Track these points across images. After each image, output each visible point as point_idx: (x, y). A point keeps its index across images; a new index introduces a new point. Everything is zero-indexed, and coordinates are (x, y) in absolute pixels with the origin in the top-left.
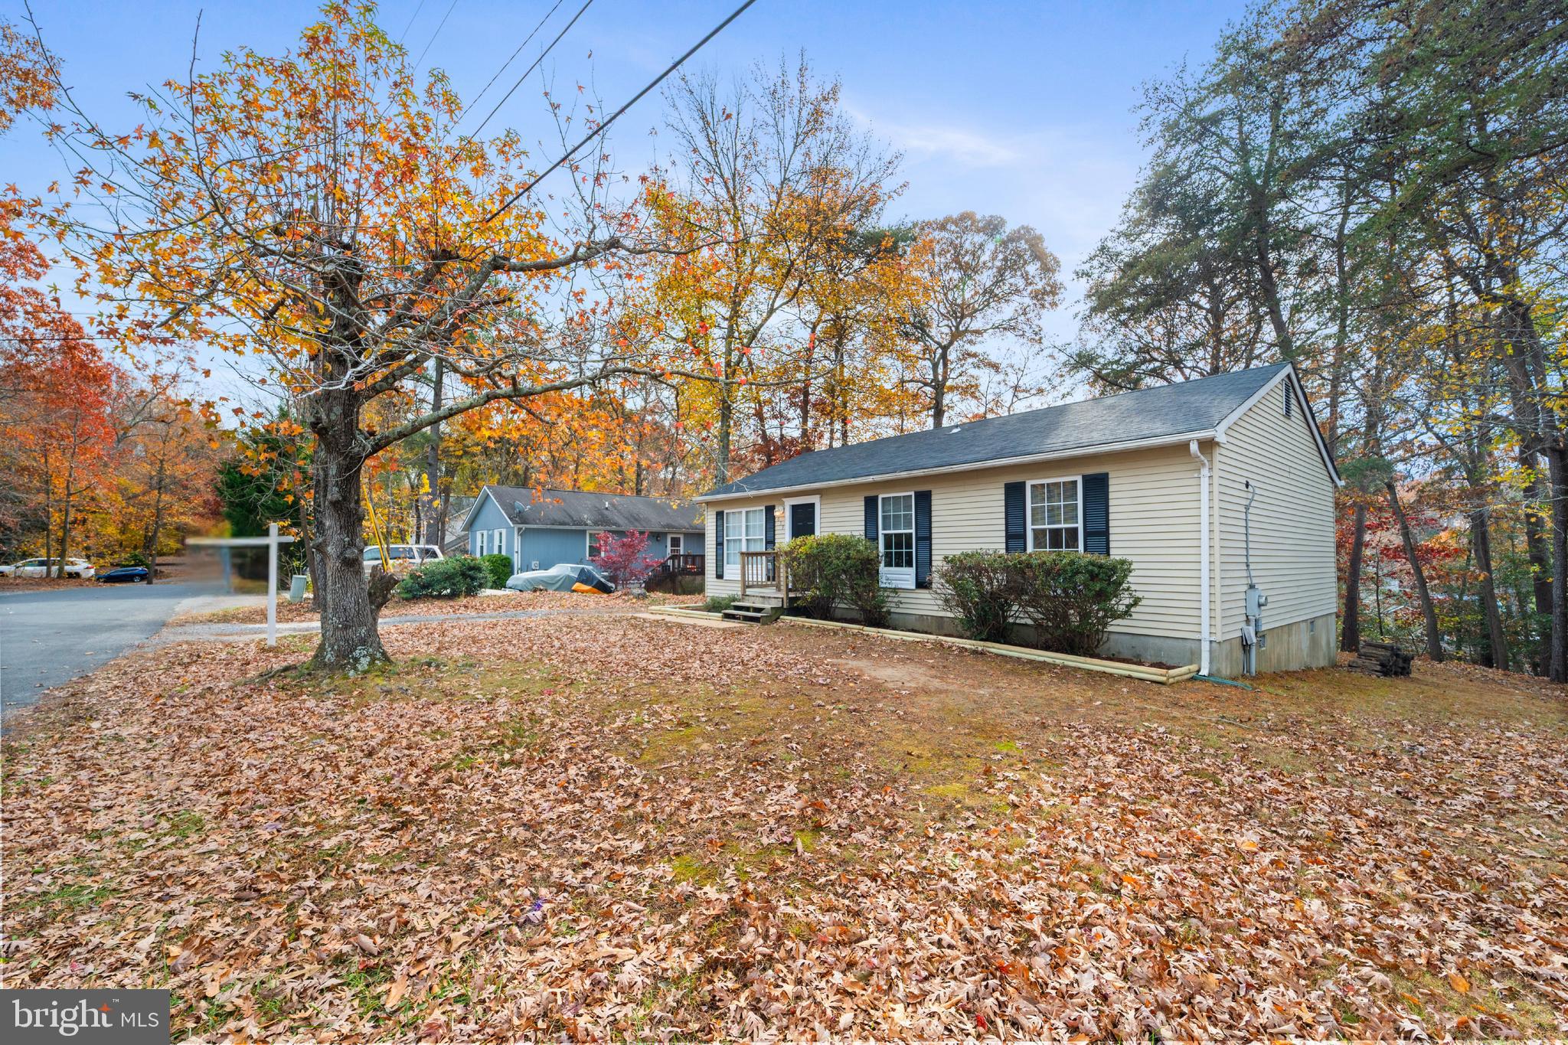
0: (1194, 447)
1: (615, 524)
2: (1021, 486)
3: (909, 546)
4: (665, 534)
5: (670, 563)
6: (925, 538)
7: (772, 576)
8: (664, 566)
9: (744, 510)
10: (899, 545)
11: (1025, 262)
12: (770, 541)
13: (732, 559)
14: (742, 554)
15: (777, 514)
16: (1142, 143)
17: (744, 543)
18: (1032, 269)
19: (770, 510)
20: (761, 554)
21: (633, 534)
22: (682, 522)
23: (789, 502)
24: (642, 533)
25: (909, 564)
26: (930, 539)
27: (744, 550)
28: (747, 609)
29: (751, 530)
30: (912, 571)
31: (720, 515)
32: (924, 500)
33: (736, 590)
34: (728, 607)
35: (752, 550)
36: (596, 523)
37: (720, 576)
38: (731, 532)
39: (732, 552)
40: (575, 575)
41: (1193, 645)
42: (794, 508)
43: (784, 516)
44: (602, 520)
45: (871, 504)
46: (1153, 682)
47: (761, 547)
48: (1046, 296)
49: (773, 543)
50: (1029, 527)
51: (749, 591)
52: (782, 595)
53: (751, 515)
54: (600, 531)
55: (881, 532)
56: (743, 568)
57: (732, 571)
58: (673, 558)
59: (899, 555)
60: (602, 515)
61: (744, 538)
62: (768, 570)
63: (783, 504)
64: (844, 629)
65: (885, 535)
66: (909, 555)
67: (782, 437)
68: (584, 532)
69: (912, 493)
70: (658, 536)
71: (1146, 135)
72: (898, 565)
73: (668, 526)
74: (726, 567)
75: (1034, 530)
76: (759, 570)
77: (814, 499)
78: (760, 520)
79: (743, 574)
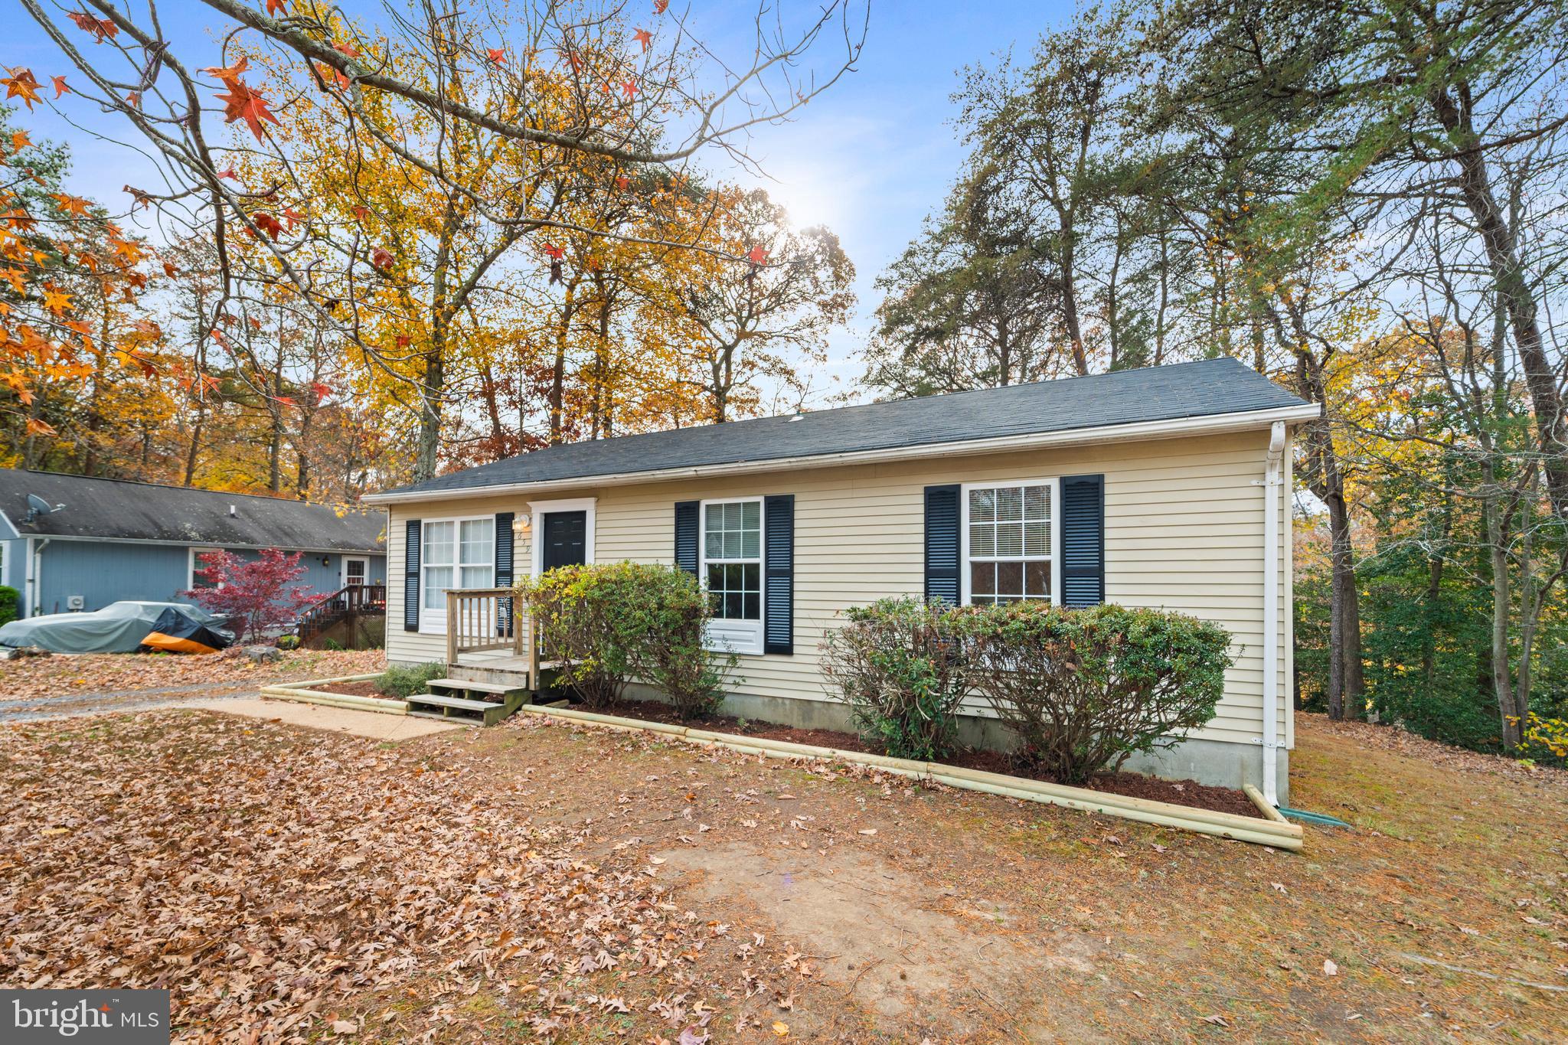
0: (1278, 433)
1: (246, 539)
2: (954, 493)
3: (753, 583)
4: (339, 556)
5: (345, 597)
6: (783, 572)
7: (508, 629)
8: (336, 602)
9: (457, 521)
10: (734, 583)
11: (816, 267)
12: (505, 573)
13: (434, 599)
14: (451, 593)
15: (518, 526)
16: (959, 140)
17: (457, 574)
18: (824, 274)
19: (504, 522)
20: (488, 594)
21: (272, 555)
22: (364, 539)
23: (540, 508)
24: (290, 553)
25: (753, 614)
26: (790, 573)
27: (457, 586)
28: (460, 693)
29: (470, 553)
30: (758, 625)
31: (413, 526)
32: (781, 511)
33: (440, 655)
34: (420, 689)
35: (471, 587)
36: (207, 537)
37: (412, 627)
38: (433, 554)
39: (432, 587)
40: (152, 619)
41: (1249, 754)
42: (549, 518)
43: (529, 531)
44: (221, 531)
45: (686, 515)
46: (1279, 849)
47: (488, 582)
48: (835, 307)
49: (510, 574)
50: (966, 559)
51: (462, 658)
52: (526, 665)
53: (471, 528)
54: (215, 548)
55: (703, 561)
56: (453, 616)
57: (434, 619)
58: (351, 589)
59: (734, 600)
60: (223, 525)
61: (457, 565)
62: (500, 619)
63: (528, 511)
64: (648, 732)
65: (711, 567)
66: (753, 601)
67: (522, 432)
68: (184, 550)
69: (761, 500)
70: (325, 559)
71: (964, 130)
72: (734, 614)
73: (344, 545)
74: (423, 612)
75: (974, 565)
76: (484, 619)
77: (587, 505)
78: (486, 537)
79: (453, 628)
